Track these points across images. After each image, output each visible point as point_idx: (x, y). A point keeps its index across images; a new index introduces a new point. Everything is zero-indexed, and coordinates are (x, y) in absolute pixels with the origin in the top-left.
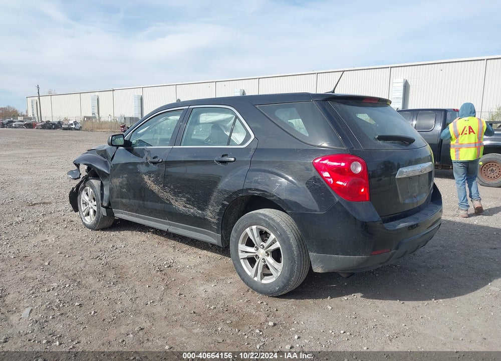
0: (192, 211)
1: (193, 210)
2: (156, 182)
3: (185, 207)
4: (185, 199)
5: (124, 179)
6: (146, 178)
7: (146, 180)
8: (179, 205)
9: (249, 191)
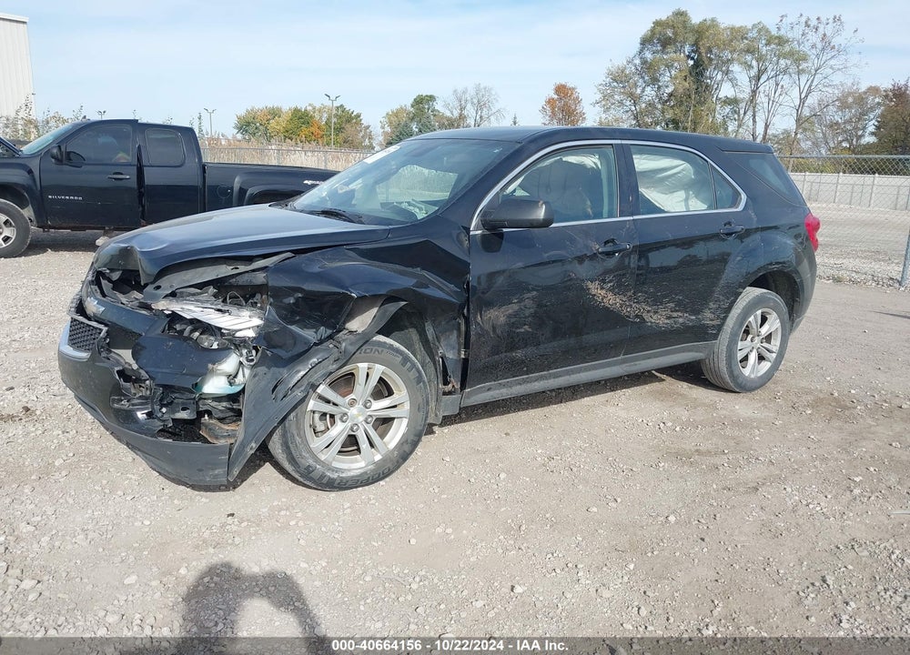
0: (681, 320)
1: (683, 318)
2: (619, 288)
3: (669, 318)
4: (672, 305)
5: (528, 303)
6: (594, 288)
7: (593, 292)
8: (658, 318)
9: (770, 267)
